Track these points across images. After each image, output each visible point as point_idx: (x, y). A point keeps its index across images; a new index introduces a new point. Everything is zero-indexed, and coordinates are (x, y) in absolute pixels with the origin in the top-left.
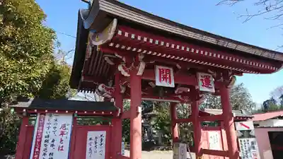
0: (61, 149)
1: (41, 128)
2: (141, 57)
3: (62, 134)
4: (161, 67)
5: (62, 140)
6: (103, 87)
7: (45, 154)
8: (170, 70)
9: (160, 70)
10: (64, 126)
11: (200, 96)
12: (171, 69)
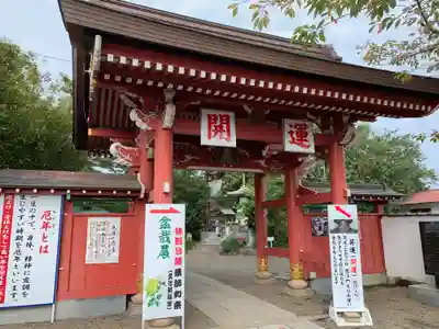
0: (43, 250)
1: (8, 217)
2: (169, 96)
3: (46, 226)
4: (212, 112)
5: (44, 237)
6: (117, 147)
7: (17, 259)
8: (228, 117)
9: (209, 116)
10: (47, 214)
11: (300, 160)
12: (232, 115)
